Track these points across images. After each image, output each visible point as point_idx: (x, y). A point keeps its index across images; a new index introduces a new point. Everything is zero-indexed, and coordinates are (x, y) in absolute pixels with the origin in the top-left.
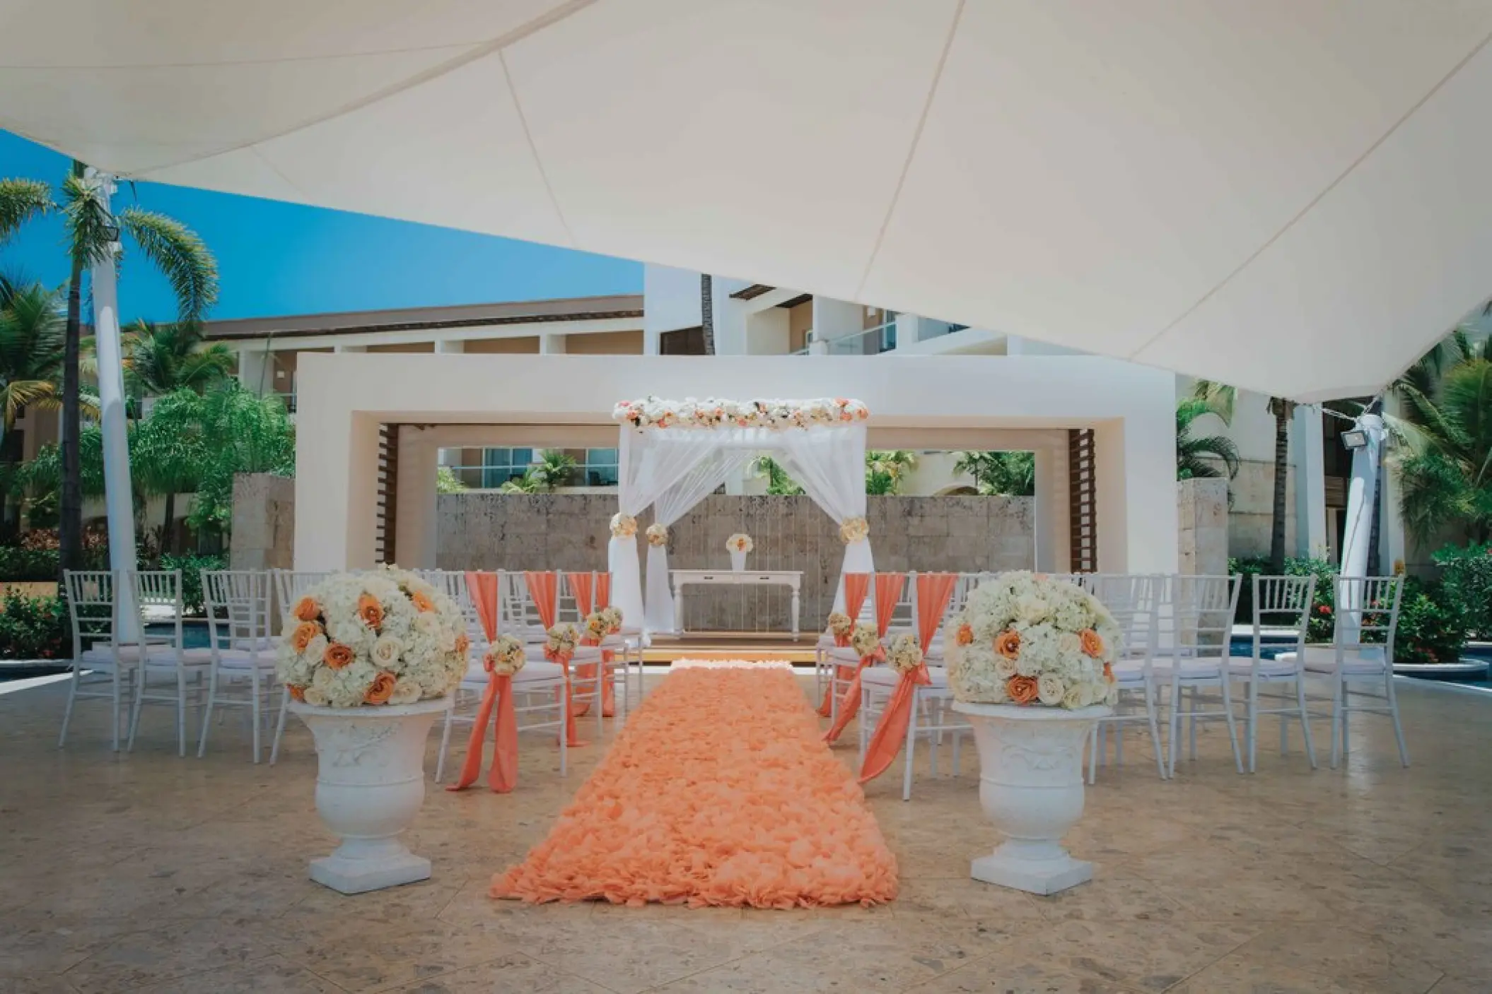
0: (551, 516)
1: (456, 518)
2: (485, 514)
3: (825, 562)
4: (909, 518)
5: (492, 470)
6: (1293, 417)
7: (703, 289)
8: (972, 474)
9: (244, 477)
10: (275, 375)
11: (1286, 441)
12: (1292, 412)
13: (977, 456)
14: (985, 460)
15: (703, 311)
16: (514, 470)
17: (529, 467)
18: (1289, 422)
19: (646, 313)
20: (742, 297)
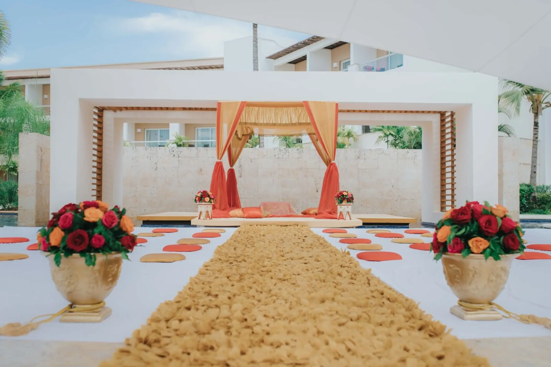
0: (180, 158)
1: (133, 159)
2: (148, 157)
3: (317, 181)
4: (358, 160)
5: (150, 143)
6: (542, 115)
7: (254, 52)
8: (386, 142)
9: (25, 135)
10: (43, 96)
11: (538, 126)
12: (541, 112)
13: (388, 133)
14: (392, 135)
15: (254, 63)
16: (160, 143)
17: (167, 141)
18: (540, 117)
19: (224, 67)
20: (273, 59)
